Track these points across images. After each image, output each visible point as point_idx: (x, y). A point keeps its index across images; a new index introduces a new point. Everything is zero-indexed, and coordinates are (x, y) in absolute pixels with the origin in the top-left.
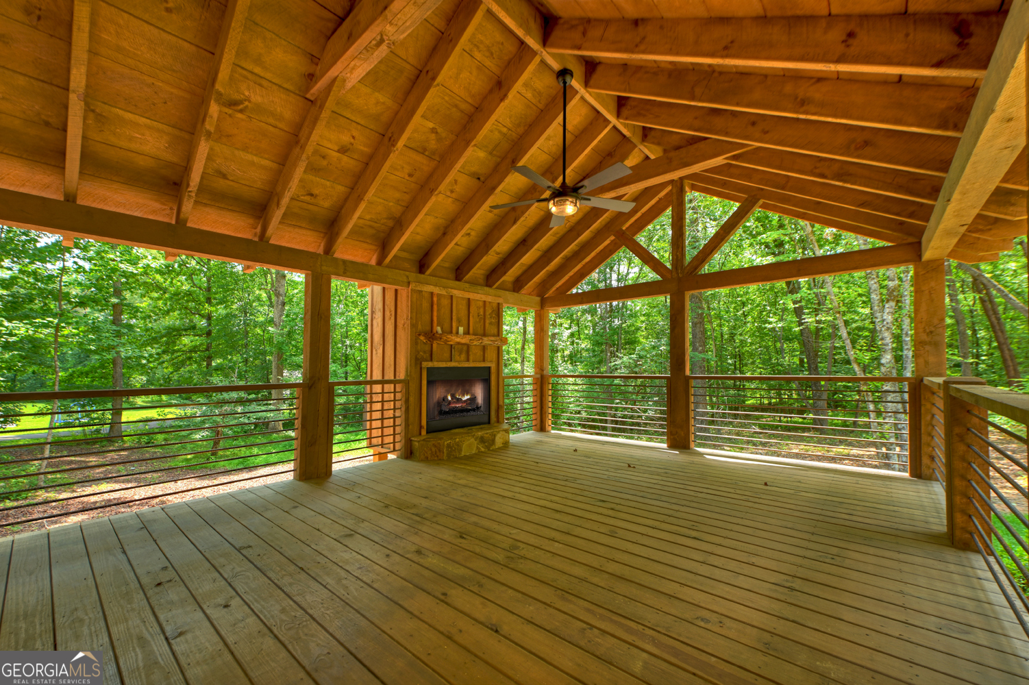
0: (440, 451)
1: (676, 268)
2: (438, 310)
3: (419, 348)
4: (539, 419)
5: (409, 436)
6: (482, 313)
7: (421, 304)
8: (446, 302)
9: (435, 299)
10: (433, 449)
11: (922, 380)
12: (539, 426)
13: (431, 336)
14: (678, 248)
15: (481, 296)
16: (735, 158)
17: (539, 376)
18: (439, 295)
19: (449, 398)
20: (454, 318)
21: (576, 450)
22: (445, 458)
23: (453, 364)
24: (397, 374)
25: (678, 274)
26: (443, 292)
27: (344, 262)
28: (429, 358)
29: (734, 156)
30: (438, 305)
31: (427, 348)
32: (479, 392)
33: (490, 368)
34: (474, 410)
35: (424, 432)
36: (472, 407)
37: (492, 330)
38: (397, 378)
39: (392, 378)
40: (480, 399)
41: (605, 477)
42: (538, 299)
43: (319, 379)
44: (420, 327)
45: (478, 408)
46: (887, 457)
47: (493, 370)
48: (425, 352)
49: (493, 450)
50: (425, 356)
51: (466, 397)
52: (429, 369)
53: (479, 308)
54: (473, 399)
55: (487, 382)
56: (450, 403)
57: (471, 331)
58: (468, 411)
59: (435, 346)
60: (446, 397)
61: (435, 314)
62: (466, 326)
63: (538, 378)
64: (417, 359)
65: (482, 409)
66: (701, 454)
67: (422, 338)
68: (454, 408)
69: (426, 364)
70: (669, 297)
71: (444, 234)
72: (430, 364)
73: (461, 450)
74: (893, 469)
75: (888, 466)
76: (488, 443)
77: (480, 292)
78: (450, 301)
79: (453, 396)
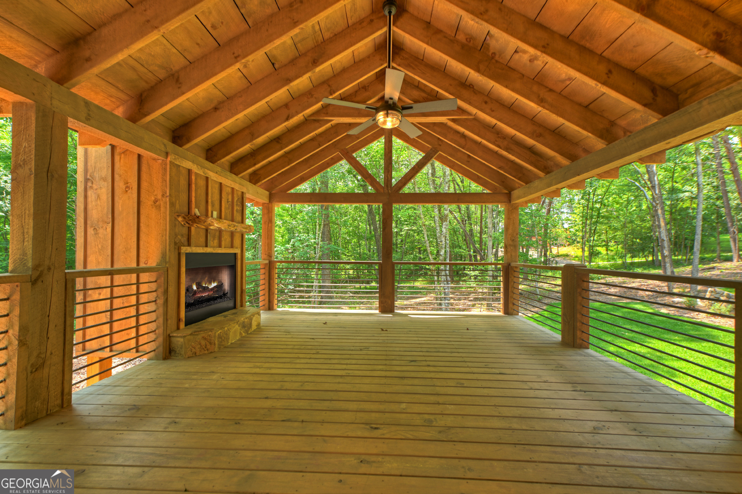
0: (211, 343)
1: (387, 186)
2: (196, 190)
3: (177, 230)
4: (267, 299)
5: (169, 332)
6: (230, 200)
7: (179, 181)
8: (202, 183)
9: (193, 178)
10: (203, 343)
11: (510, 265)
12: (267, 306)
13: (189, 219)
14: (388, 172)
15: (231, 182)
16: (453, 120)
17: (267, 262)
18: (196, 174)
19: (195, 288)
20: (210, 201)
21: (325, 323)
22: (216, 349)
23: (209, 250)
24: (142, 260)
25: (388, 190)
26: (201, 172)
27: (87, 103)
28: (186, 243)
29: (453, 119)
30: (196, 184)
31: (185, 231)
32: (225, 278)
33: (235, 254)
34: (220, 297)
35: (182, 325)
36: (219, 295)
37: (238, 217)
38: (142, 265)
39: (134, 265)
40: (227, 286)
41: (381, 341)
42: (267, 193)
43: (49, 269)
44: (177, 206)
45: (225, 294)
46: (440, 304)
47: (239, 256)
48: (182, 235)
49: (251, 334)
50: (182, 240)
51: (214, 285)
52: (188, 255)
53: (228, 194)
54: (220, 286)
55: (233, 268)
56: (195, 293)
57: (223, 216)
58: (214, 299)
59: (193, 229)
60: (191, 286)
61: (193, 194)
62: (219, 211)
63: (266, 264)
64: (175, 243)
65: (229, 295)
66: (406, 315)
67: (180, 219)
68: (199, 298)
69: (185, 250)
70: (381, 205)
71: (216, 109)
72: (189, 250)
73: (229, 338)
74: (443, 311)
75: (441, 309)
76: (246, 326)
77: (229, 178)
78: (205, 182)
79: (199, 285)
